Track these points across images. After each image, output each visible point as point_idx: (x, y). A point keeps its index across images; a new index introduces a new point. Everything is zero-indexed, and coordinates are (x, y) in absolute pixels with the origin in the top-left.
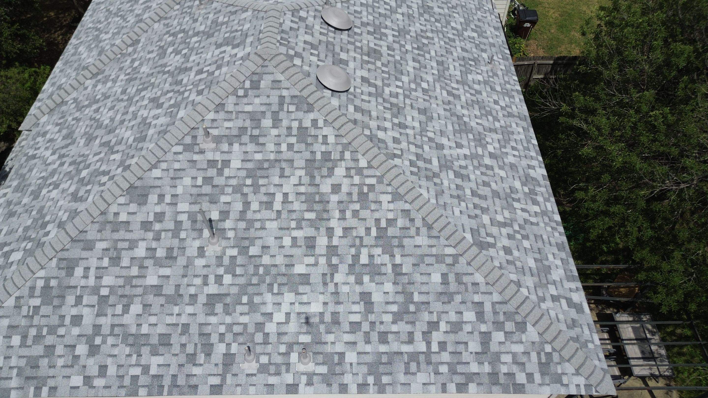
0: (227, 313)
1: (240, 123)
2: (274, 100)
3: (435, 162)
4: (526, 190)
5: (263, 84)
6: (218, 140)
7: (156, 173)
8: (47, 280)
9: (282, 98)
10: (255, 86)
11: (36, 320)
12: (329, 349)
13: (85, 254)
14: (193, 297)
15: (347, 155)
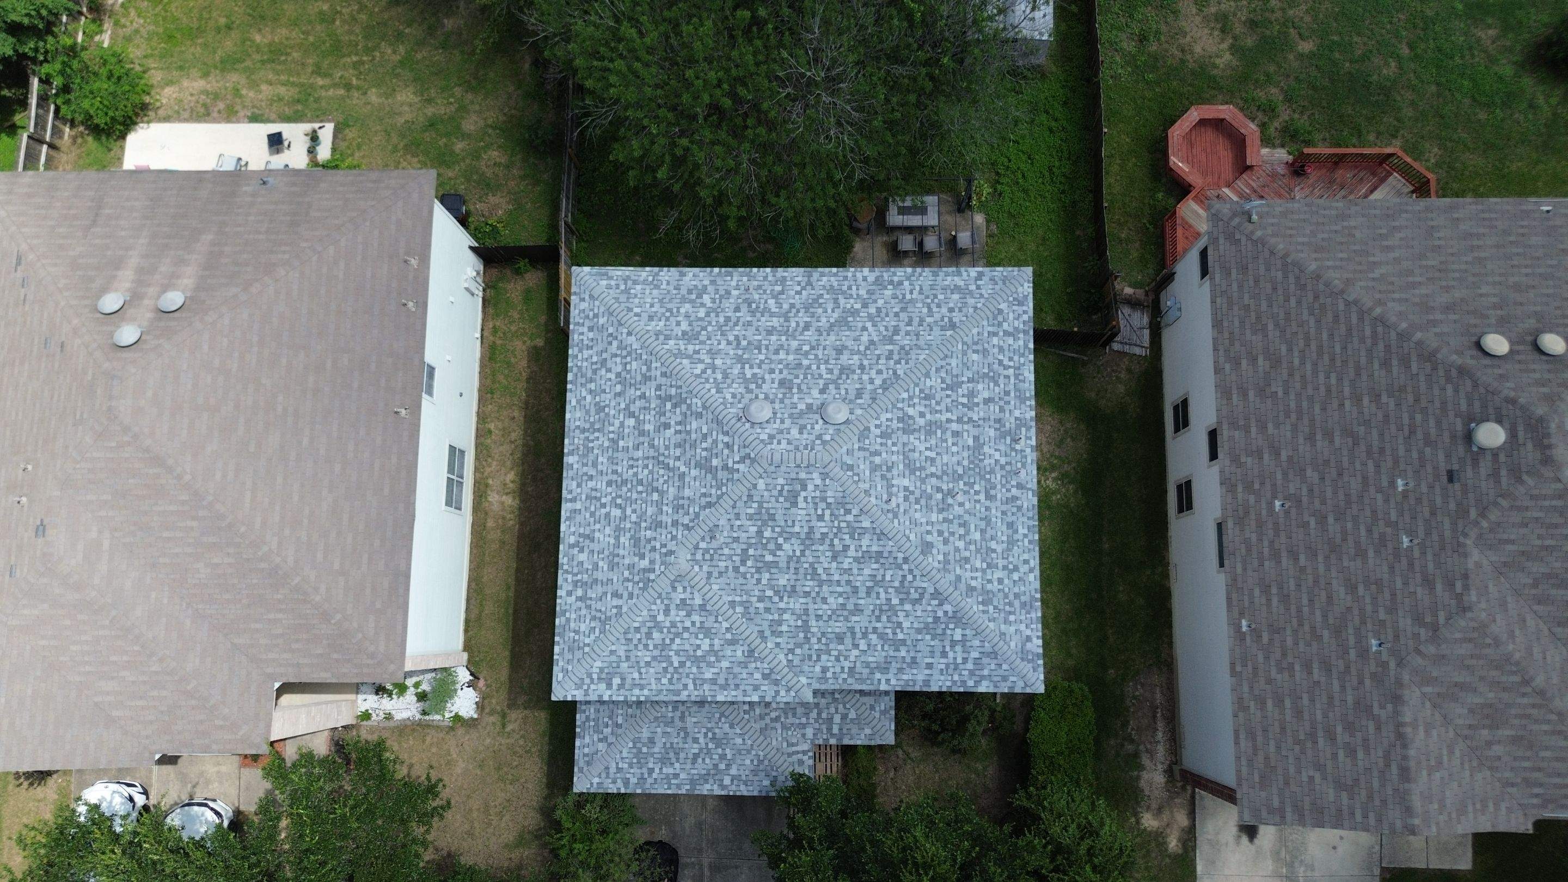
0: (995, 488)
1: (878, 479)
2: (861, 454)
3: (890, 347)
4: (890, 287)
5: (849, 462)
6: (890, 495)
7: (912, 537)
8: (979, 603)
9: (860, 449)
10: (850, 468)
11: (1001, 607)
12: (1013, 426)
13: (963, 581)
14: (987, 509)
15: (900, 405)
